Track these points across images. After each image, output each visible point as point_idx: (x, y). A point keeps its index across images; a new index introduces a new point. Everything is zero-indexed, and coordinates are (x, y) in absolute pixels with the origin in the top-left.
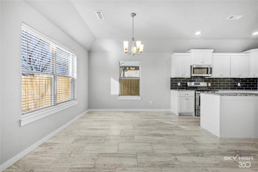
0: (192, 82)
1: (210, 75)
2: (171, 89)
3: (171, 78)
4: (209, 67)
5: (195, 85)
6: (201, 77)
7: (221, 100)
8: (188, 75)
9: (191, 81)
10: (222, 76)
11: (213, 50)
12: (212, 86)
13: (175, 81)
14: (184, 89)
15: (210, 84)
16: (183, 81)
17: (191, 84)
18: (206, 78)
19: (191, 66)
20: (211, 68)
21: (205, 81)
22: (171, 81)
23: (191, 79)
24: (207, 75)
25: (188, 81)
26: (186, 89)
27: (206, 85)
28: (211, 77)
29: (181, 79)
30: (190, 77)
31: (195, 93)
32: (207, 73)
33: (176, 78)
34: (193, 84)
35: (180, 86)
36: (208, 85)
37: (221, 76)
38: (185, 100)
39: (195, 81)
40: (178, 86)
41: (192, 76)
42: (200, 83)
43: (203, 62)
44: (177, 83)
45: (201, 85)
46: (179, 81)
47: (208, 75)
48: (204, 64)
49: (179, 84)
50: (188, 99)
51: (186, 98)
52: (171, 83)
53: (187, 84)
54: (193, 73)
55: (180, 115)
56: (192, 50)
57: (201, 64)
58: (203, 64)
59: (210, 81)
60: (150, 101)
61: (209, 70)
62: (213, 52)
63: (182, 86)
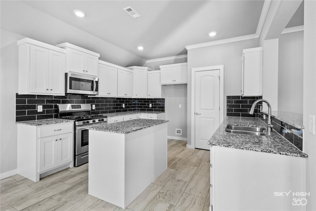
0: (67, 103)
1: (95, 93)
3: (17, 93)
4: (94, 80)
5: (72, 108)
6: (82, 95)
9: (64, 102)
10: (110, 95)
11: (99, 55)
12: (97, 109)
13: (29, 101)
14: (51, 117)
15: (94, 107)
16: (48, 101)
17: (66, 107)
18: (89, 96)
19: (66, 74)
20: (97, 83)
21: (88, 102)
24: (91, 93)
25: (59, 103)
26: (56, 117)
27: (90, 109)
28: (97, 96)
29: (45, 97)
30: (64, 95)
31: (75, 124)
32: (92, 90)
34: (68, 107)
35: (43, 112)
36: (92, 108)
37: (108, 95)
38: (54, 142)
39: (73, 102)
40: (36, 112)
41: (68, 92)
42: (80, 105)
43: (85, 71)
44: (34, 107)
45: (83, 109)
46: (40, 102)
47: (94, 93)
48: (88, 73)
49: (40, 109)
50: (61, 139)
51: (56, 138)
52: (18, 107)
53: (57, 107)
54: (71, 88)
55: (41, 179)
56: (67, 43)
57: (83, 73)
58: (86, 73)
61: (94, 85)
62: (99, 59)
63: (47, 112)
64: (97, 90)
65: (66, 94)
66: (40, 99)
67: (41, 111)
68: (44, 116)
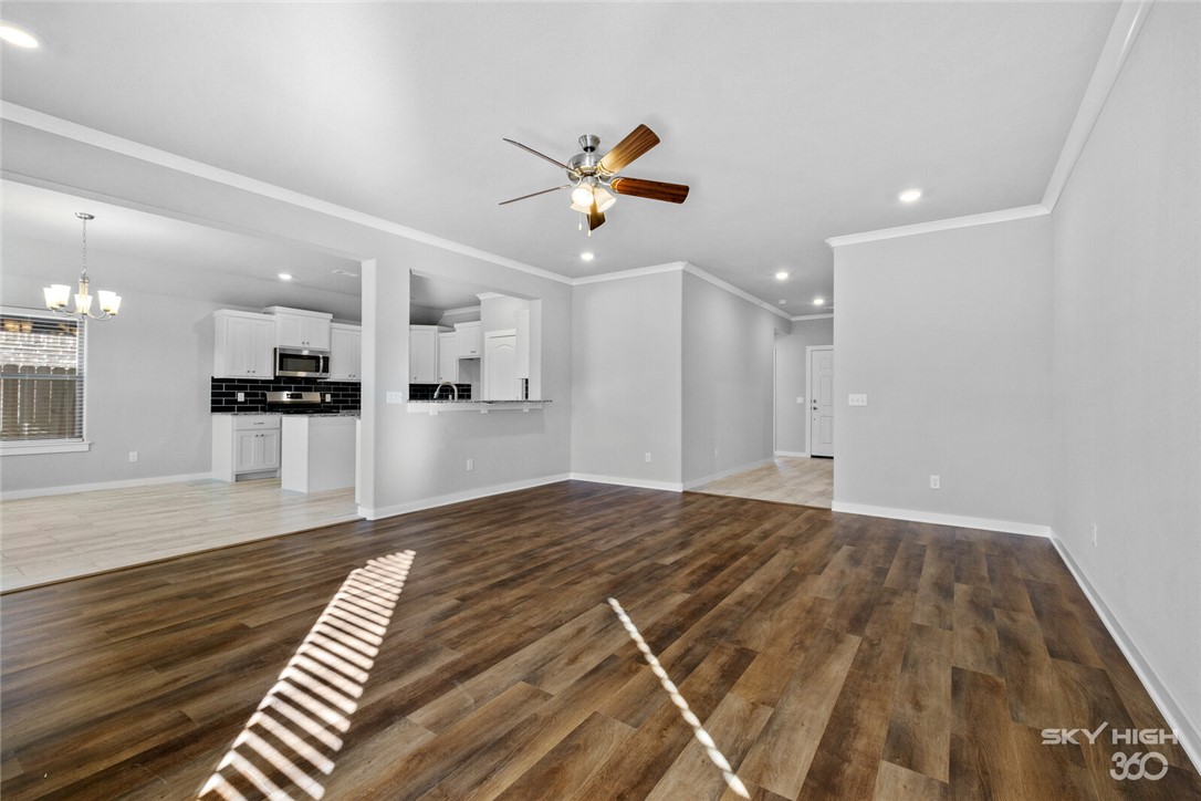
0: (281, 391)
1: (325, 375)
2: (214, 410)
3: (213, 380)
4: (320, 356)
5: (290, 398)
7: (309, 424)
8: (266, 371)
9: (276, 389)
10: (354, 378)
11: (330, 316)
12: (334, 401)
13: (227, 388)
14: (256, 409)
15: (328, 398)
16: (252, 388)
17: (280, 396)
18: (315, 381)
19: (275, 349)
20: (326, 360)
21: (315, 390)
22: (213, 387)
23: (278, 384)
24: (317, 375)
25: (267, 390)
26: (263, 409)
27: (319, 400)
28: (328, 380)
29: (247, 382)
30: (273, 378)
32: (318, 371)
33: (233, 380)
34: (284, 397)
35: (245, 402)
36: (324, 400)
37: (350, 378)
38: (253, 438)
39: (290, 389)
40: (236, 402)
41: (277, 375)
42: (304, 394)
43: (306, 342)
44: (234, 394)
45: (306, 400)
46: (241, 389)
47: (322, 375)
48: (311, 346)
49: (241, 397)
50: (263, 436)
51: (257, 433)
52: (213, 395)
53: (264, 395)
54: (281, 369)
55: (239, 478)
56: (277, 308)
57: (302, 345)
58: (306, 345)
59: (329, 389)
60: (131, 454)
61: (320, 362)
62: (332, 321)
63: (251, 402)
64: (326, 370)
65: (275, 377)
66: (241, 384)
67: (243, 400)
68: (244, 408)
